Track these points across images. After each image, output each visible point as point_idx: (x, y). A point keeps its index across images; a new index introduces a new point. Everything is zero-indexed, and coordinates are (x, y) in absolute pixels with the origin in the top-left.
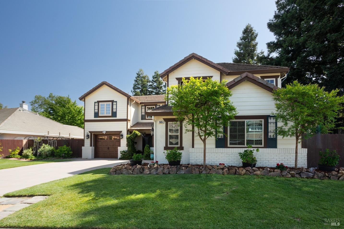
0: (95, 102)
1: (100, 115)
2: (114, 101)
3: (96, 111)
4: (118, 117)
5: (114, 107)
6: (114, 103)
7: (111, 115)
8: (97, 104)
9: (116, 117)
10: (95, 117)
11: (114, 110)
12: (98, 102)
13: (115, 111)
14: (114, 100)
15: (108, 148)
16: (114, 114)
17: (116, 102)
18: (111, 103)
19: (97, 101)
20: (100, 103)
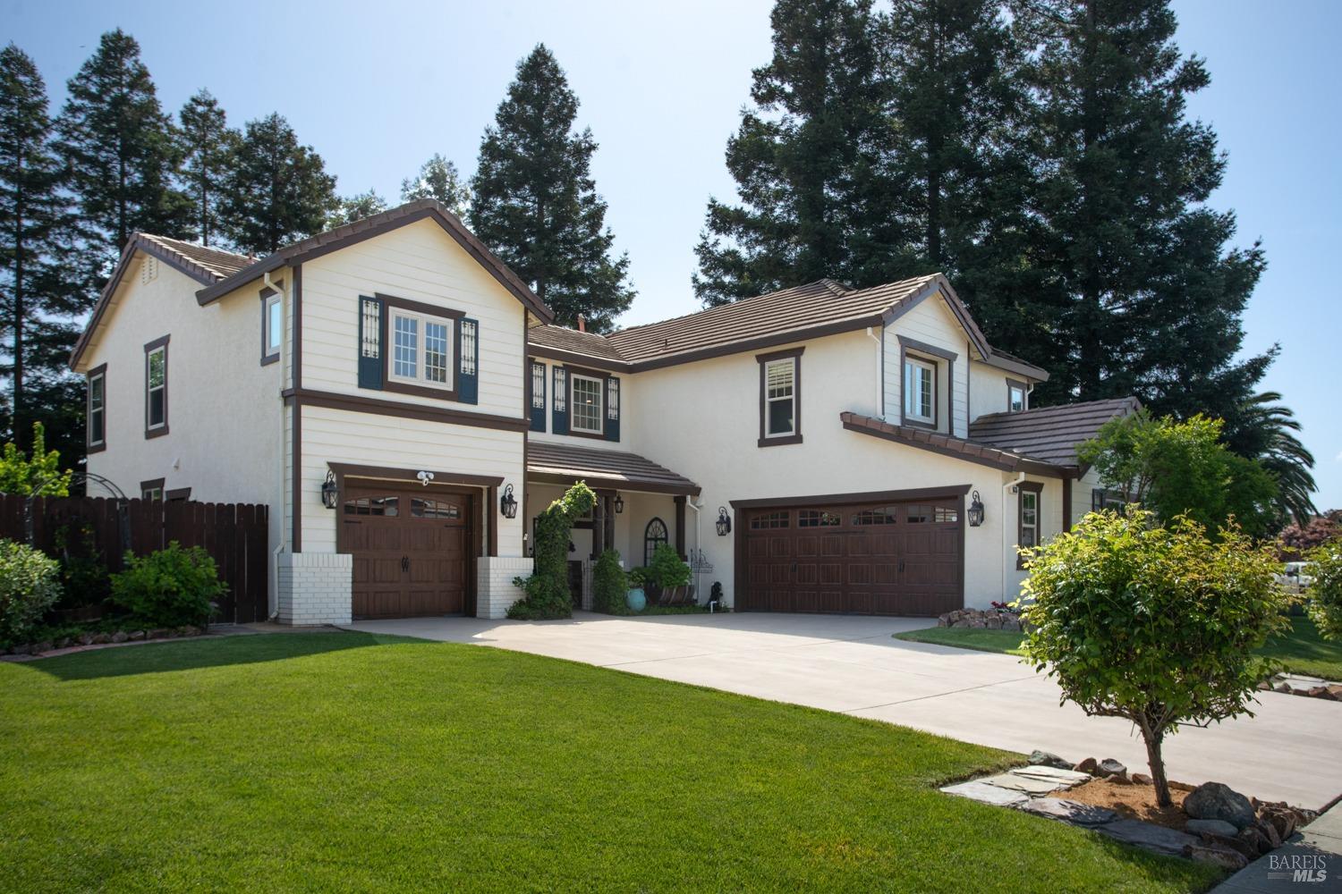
0: (362, 298)
1: (392, 377)
2: (467, 316)
3: (372, 350)
4: (484, 406)
5: (467, 349)
6: (467, 330)
7: (448, 386)
8: (373, 310)
9: (475, 403)
10: (361, 385)
11: (463, 364)
12: (384, 302)
13: (468, 372)
14: (464, 313)
15: (405, 564)
16: (467, 387)
17: (476, 322)
18: (450, 323)
19: (376, 294)
20: (393, 312)
